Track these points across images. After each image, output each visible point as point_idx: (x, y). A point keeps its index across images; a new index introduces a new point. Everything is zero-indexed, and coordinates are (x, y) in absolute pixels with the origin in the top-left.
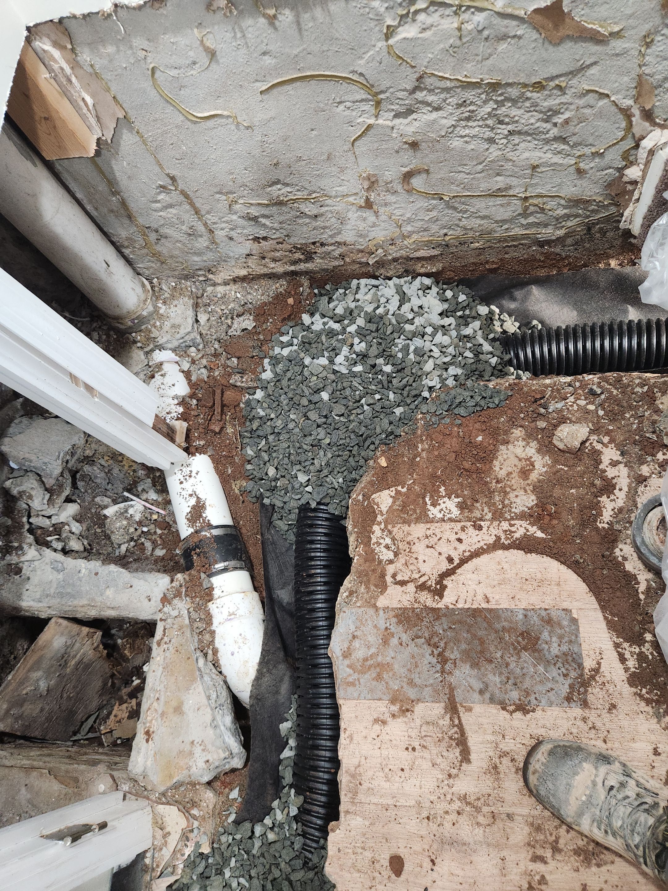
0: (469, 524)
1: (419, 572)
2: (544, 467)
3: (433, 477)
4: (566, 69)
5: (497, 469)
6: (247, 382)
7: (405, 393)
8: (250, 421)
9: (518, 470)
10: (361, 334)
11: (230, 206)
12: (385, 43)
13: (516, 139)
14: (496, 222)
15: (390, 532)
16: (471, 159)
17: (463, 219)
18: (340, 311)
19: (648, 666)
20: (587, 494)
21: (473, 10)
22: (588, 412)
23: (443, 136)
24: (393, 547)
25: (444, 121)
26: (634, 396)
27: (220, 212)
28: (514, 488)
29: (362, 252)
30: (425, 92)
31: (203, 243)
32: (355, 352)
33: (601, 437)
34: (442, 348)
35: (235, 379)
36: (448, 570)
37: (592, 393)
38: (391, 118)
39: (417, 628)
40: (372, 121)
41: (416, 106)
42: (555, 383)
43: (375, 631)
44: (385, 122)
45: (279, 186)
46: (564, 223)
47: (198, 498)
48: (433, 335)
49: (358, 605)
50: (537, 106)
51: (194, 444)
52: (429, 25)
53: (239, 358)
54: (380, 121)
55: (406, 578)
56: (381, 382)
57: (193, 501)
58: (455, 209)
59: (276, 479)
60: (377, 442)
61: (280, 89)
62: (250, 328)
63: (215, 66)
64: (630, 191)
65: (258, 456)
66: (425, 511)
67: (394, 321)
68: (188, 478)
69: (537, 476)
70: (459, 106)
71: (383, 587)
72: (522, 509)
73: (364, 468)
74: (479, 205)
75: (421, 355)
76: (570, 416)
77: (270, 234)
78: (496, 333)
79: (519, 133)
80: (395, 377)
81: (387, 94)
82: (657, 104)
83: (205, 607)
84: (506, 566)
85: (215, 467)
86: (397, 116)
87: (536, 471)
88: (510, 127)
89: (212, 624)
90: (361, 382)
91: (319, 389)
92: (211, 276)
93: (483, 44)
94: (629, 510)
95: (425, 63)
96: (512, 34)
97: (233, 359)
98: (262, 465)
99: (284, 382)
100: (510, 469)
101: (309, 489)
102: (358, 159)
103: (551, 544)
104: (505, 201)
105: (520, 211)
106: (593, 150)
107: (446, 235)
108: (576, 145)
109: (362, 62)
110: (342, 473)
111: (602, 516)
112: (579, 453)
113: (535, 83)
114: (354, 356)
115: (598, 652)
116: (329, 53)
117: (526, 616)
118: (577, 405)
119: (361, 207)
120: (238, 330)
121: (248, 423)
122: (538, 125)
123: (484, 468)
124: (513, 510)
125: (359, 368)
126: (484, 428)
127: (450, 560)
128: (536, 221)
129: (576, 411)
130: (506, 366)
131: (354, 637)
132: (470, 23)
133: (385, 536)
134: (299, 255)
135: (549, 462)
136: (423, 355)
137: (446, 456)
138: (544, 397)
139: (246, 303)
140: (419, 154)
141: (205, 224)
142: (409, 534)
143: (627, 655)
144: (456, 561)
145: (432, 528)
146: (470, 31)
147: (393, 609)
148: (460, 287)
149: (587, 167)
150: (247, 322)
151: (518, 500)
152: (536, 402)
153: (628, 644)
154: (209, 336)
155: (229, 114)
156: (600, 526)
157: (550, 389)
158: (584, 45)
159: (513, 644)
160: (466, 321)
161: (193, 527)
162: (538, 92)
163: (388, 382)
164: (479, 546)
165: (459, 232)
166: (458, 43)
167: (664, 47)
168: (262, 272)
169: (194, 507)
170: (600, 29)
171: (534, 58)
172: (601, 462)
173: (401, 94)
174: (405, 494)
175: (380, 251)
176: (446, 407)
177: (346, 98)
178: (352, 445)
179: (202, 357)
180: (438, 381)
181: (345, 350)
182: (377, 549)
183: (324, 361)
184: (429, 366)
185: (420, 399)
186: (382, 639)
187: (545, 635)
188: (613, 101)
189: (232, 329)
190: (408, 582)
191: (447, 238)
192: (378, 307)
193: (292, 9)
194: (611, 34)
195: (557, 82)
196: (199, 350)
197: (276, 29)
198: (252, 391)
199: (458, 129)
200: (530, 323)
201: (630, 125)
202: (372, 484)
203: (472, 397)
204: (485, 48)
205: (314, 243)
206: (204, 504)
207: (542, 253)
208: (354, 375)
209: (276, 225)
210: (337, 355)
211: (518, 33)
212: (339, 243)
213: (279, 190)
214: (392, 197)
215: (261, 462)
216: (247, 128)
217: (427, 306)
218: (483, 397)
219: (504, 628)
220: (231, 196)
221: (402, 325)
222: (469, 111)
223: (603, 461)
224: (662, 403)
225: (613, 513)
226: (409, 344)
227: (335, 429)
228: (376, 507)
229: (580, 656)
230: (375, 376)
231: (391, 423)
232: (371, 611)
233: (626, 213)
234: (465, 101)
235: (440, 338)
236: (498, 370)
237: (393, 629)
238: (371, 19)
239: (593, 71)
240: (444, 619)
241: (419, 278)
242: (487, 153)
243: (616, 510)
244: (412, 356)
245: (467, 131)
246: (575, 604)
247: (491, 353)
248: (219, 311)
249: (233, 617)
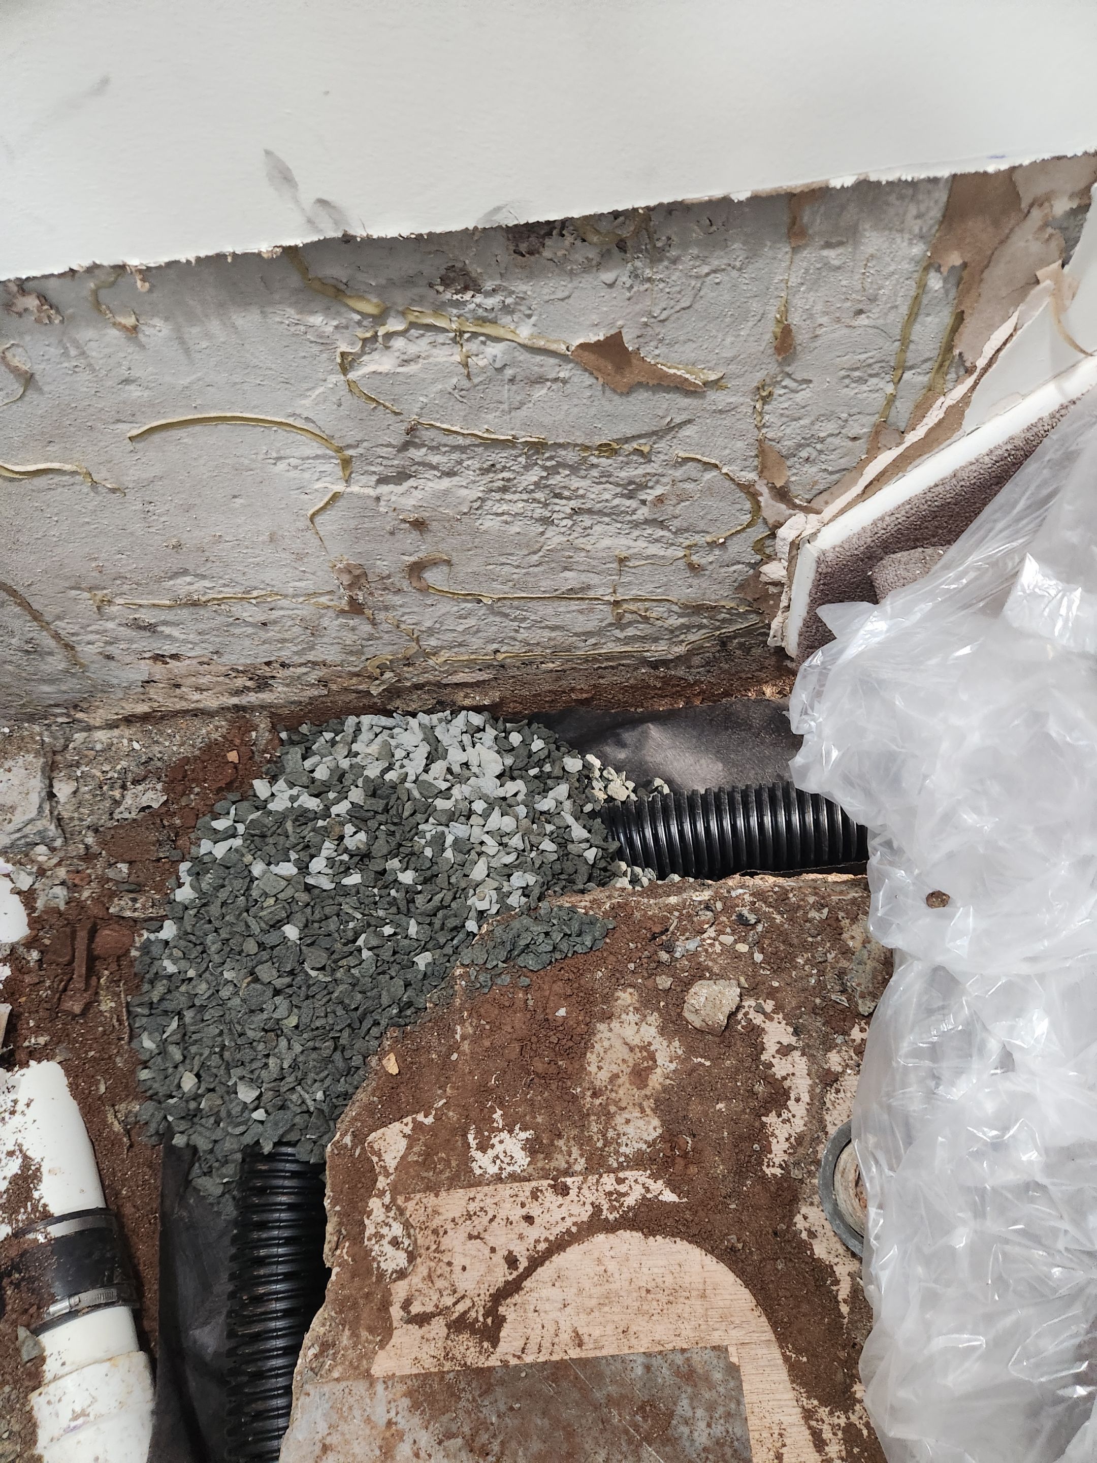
0: (545, 1183)
1: (455, 1292)
2: (671, 1062)
3: (484, 1090)
4: (646, 428)
5: (593, 1069)
6: (144, 907)
7: (437, 922)
8: (152, 982)
9: (629, 1070)
10: (358, 817)
11: (99, 608)
12: (342, 377)
13: (587, 521)
14: (576, 634)
15: (401, 1211)
16: (519, 545)
17: (522, 630)
18: (321, 774)
19: (862, 1452)
20: (744, 1111)
21: (482, 338)
22: (738, 956)
23: (465, 514)
24: (407, 1242)
25: (464, 492)
26: (808, 924)
27: (82, 618)
28: (623, 1104)
29: (358, 675)
30: (424, 450)
31: (57, 663)
32: (346, 850)
33: (761, 1001)
34: (501, 838)
35: (122, 906)
36: (507, 1283)
37: (742, 920)
38: (373, 484)
39: (448, 1415)
40: (340, 487)
41: (413, 469)
42: (685, 901)
43: (368, 1432)
44: (362, 490)
45: (188, 579)
46: (683, 637)
47: (26, 1157)
48: (486, 815)
49: (336, 1374)
50: (610, 476)
51: (26, 1044)
52: (413, 356)
53: (131, 863)
54: (355, 489)
55: (430, 1309)
56: (394, 902)
57: (14, 1167)
58: (506, 615)
59: (197, 1097)
60: (384, 1022)
61: (164, 434)
62: (156, 805)
63: (35, 396)
64: (774, 594)
65: (162, 1052)
66: (466, 1160)
67: (416, 794)
68: (7, 1115)
69: (661, 1080)
70: (484, 471)
71: (385, 1331)
72: (637, 1146)
73: (361, 1072)
74: (546, 610)
75: (465, 851)
76: (710, 964)
77: (184, 650)
78: (596, 801)
79: (590, 511)
80: (420, 892)
81: (360, 450)
82: (793, 479)
83: (23, 1405)
84: (612, 1266)
85: (70, 1085)
86: (382, 481)
87: (658, 1070)
88: (573, 504)
89: (35, 1442)
90: (358, 905)
91: (279, 921)
92: (80, 715)
93: (506, 387)
94: (813, 1140)
95: (416, 410)
96: (552, 375)
97: (119, 865)
98: (170, 1070)
99: (215, 910)
100: (615, 1069)
101: (259, 1115)
102: (326, 543)
103: (688, 1215)
104: (584, 605)
105: (611, 619)
106: (709, 539)
107: (496, 651)
108: (678, 532)
109: (306, 402)
110: (322, 1081)
111: (770, 1152)
112: (727, 1034)
113: (601, 445)
114: (345, 857)
115: (777, 1432)
116: (245, 387)
117: (648, 1368)
118: (721, 943)
119: (342, 612)
120: (134, 809)
121: (146, 987)
122: (617, 501)
123: (570, 1069)
124: (623, 1149)
125: (354, 879)
126: (569, 992)
127: (511, 1261)
128: (639, 633)
129: (720, 955)
130: (613, 860)
131: (325, 1448)
132: (481, 356)
133: (390, 1221)
134: (241, 682)
135: (680, 1052)
136: (469, 852)
137: (505, 1047)
138: (667, 930)
139: (151, 759)
140: (429, 537)
141: (57, 636)
142: (436, 1212)
143: (827, 1435)
144: (523, 1264)
145: (479, 1196)
146: (482, 368)
147: (403, 1379)
148: (535, 726)
149: (703, 561)
150: (150, 794)
151: (630, 1129)
152: (655, 938)
153: (827, 1410)
154: (76, 822)
155: (74, 468)
156: (768, 1171)
157: (676, 914)
158: (667, 396)
159: (626, 1432)
160: (545, 784)
161: (10, 1223)
162: (608, 458)
163: (408, 902)
164: (562, 1228)
165: (518, 648)
166: (466, 384)
167: (790, 403)
168: (178, 707)
169: (14, 1180)
170: (687, 376)
171: (593, 411)
172: (764, 1049)
173: (383, 451)
174: (431, 1128)
175: (388, 675)
176: (503, 955)
177: (288, 452)
178: (338, 1028)
179: (59, 864)
180: (495, 897)
181: (328, 849)
182: (376, 1247)
183: (288, 869)
184: (479, 871)
185: (461, 936)
186: (381, 1448)
187: (684, 1406)
188: (726, 474)
189: (122, 808)
190: (433, 1315)
191: (500, 657)
192: (390, 768)
193: (167, 319)
194: (705, 384)
195: (635, 445)
196: (53, 850)
197: (142, 347)
198: (157, 924)
199: (490, 503)
200: (650, 782)
201: (757, 508)
202: (369, 1109)
203: (547, 934)
204: (512, 393)
205: (268, 664)
206: (38, 1170)
207: (658, 677)
208: (345, 891)
209: (191, 636)
210: (312, 857)
211: (562, 375)
212: (315, 663)
213: (190, 584)
214: (396, 598)
215: (169, 1065)
216: (113, 491)
217: (476, 763)
218: (565, 935)
219: (609, 1398)
220: (100, 594)
221: (430, 800)
222: (503, 479)
223: (766, 1046)
224: (853, 938)
225: (787, 1145)
226: (443, 833)
227: (307, 998)
228: (375, 1159)
229: (746, 1444)
230: (384, 892)
231: (407, 985)
232: (360, 1387)
233: (775, 624)
234: (493, 465)
235: (496, 821)
236: (600, 869)
237: (402, 1423)
238: (312, 342)
239: (688, 431)
240: (499, 1390)
241: (464, 713)
242: (542, 539)
243: (792, 1140)
244: (449, 854)
245: (505, 507)
246: (733, 1333)
247: (587, 841)
248: (99, 774)
249: (80, 1421)
